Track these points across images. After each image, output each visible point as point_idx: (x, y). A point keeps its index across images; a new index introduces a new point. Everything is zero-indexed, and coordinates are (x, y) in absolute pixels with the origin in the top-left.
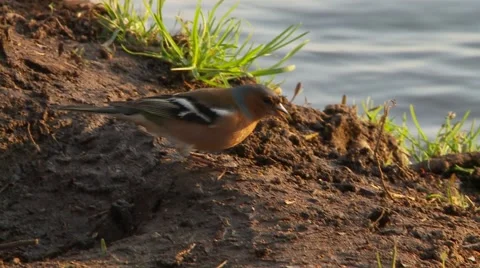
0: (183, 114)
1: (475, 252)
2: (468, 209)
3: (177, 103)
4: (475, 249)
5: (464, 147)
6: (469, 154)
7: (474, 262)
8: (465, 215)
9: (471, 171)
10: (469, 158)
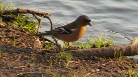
0: (62, 32)
1: (7, 38)
2: (5, 26)
3: (60, 29)
4: (7, 37)
5: (3, 9)
6: (5, 11)
7: (7, 41)
8: (4, 28)
9: (5, 16)
10: (4, 12)
